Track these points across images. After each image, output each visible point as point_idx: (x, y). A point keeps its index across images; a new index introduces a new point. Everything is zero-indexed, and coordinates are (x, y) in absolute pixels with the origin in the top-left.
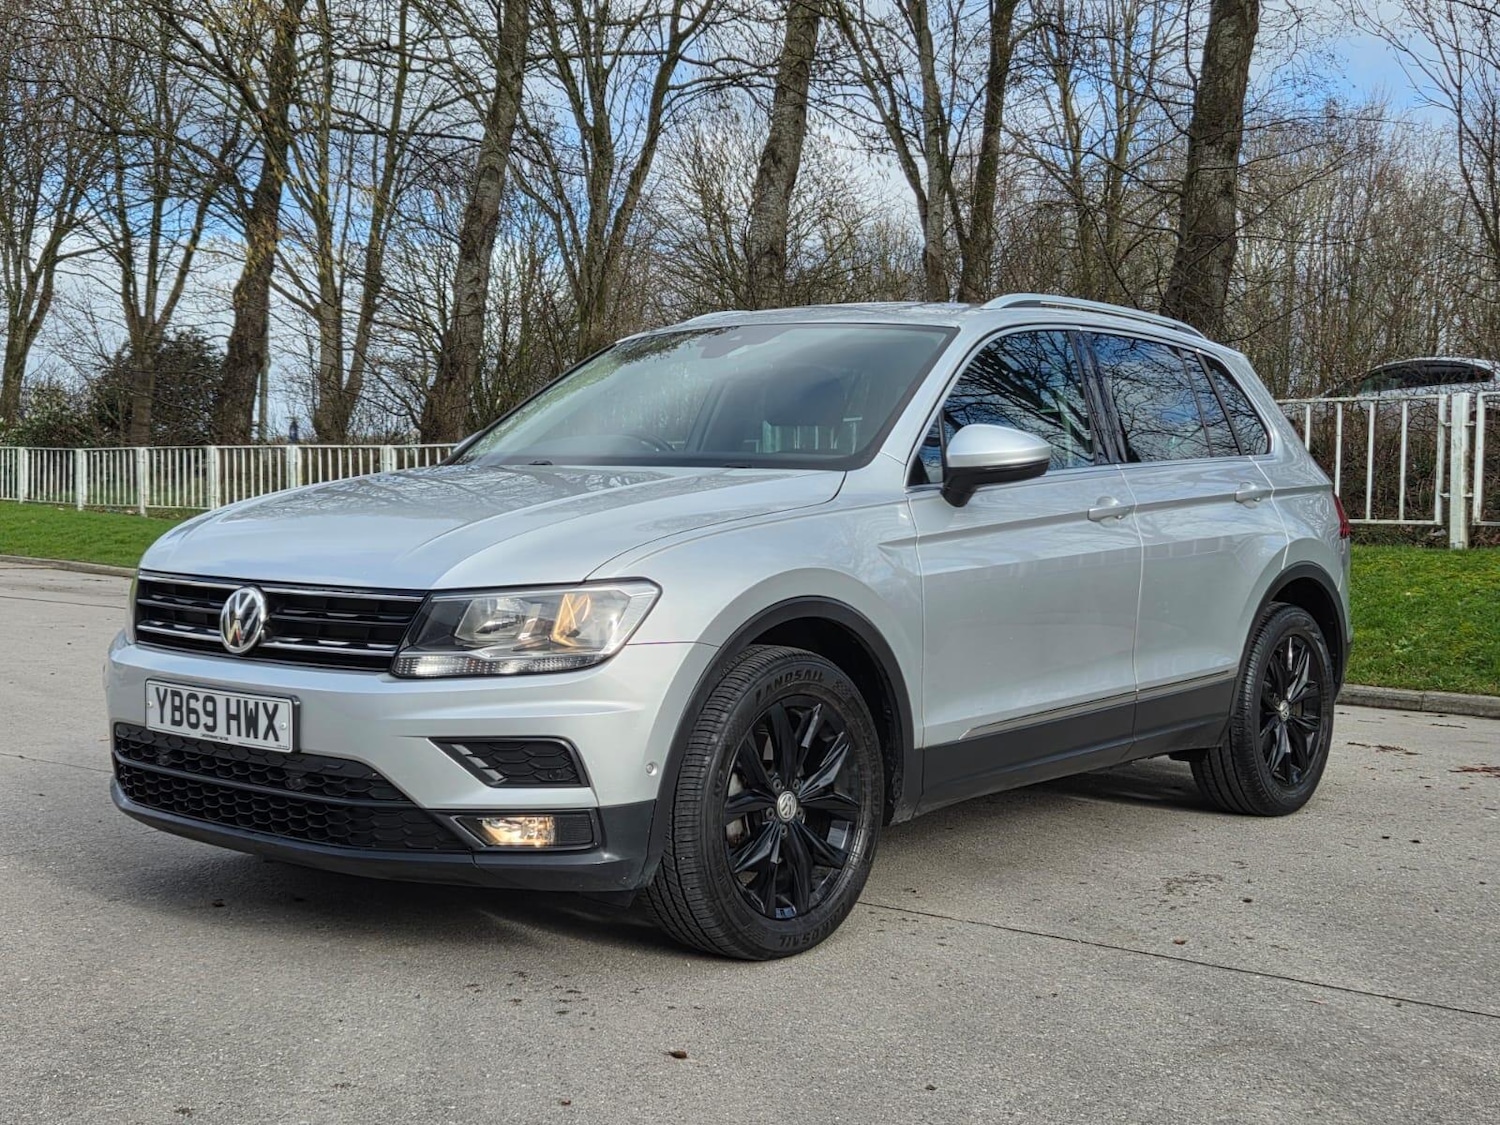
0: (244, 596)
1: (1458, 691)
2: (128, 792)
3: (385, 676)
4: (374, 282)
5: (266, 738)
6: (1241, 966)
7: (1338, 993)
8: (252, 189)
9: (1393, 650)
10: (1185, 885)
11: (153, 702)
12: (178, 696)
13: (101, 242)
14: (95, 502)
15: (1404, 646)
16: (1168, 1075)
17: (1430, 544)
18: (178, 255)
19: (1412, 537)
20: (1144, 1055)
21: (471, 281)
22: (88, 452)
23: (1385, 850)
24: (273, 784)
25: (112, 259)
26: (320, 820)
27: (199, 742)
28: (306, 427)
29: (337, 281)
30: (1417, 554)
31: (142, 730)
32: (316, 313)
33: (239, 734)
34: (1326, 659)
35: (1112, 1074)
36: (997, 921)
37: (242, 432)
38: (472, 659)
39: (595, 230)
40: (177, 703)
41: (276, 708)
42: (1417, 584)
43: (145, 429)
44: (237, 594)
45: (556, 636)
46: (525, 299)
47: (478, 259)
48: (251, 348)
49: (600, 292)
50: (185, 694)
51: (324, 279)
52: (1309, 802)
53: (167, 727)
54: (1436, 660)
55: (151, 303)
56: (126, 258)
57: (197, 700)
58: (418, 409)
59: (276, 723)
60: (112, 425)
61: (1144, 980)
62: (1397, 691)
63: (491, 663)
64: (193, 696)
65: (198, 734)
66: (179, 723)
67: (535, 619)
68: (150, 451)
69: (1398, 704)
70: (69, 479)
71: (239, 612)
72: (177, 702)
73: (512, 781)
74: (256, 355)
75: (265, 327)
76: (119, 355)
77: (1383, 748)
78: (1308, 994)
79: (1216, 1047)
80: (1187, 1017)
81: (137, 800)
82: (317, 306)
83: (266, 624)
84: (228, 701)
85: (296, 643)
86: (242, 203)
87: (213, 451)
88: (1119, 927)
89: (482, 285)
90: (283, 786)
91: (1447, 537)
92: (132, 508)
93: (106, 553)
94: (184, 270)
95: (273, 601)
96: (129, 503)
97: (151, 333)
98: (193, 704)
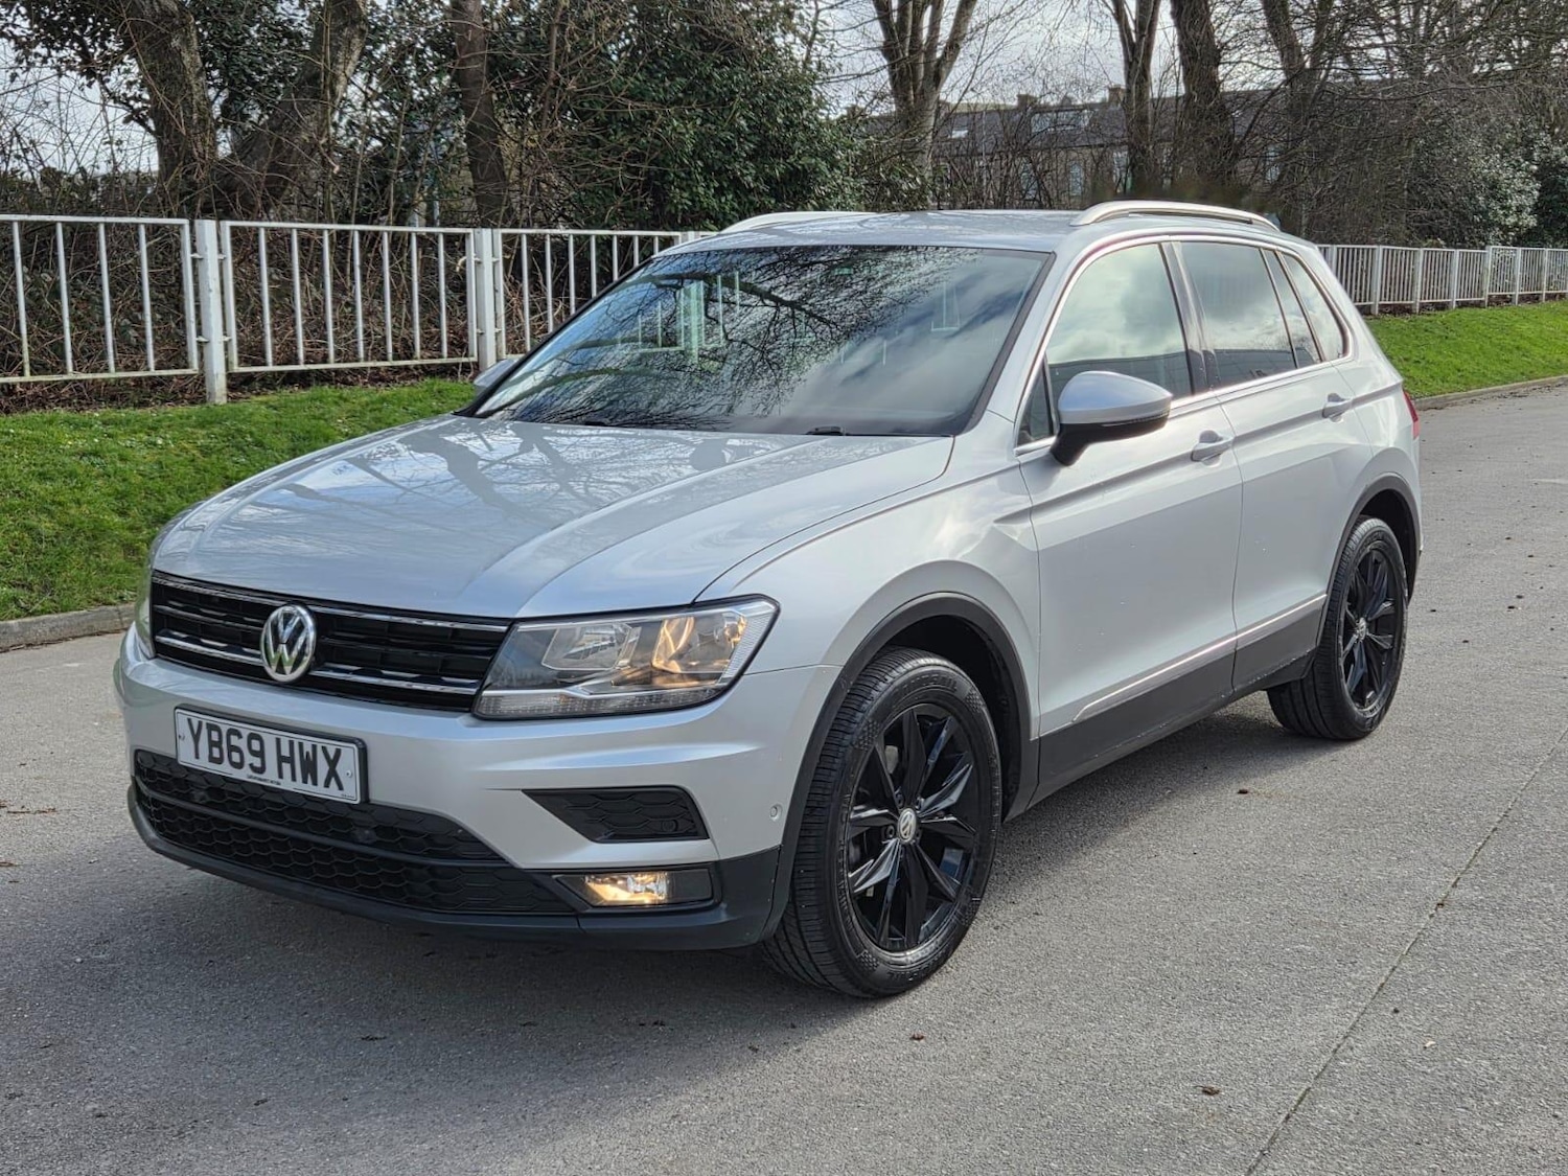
0: (288, 617)
3: (466, 718)
5: (327, 785)
24: (337, 836)
26: (397, 879)
27: (243, 782)
31: (172, 762)
33: (294, 779)
38: (566, 697)
40: (215, 736)
41: (338, 752)
44: (281, 612)
45: (658, 660)
50: (224, 729)
53: (203, 764)
57: (240, 736)
59: (338, 769)
63: (590, 702)
64: (235, 732)
65: (243, 774)
66: (219, 761)
71: (284, 635)
73: (618, 835)
84: (278, 740)
90: (347, 838)
95: (324, 623)
98: (234, 740)
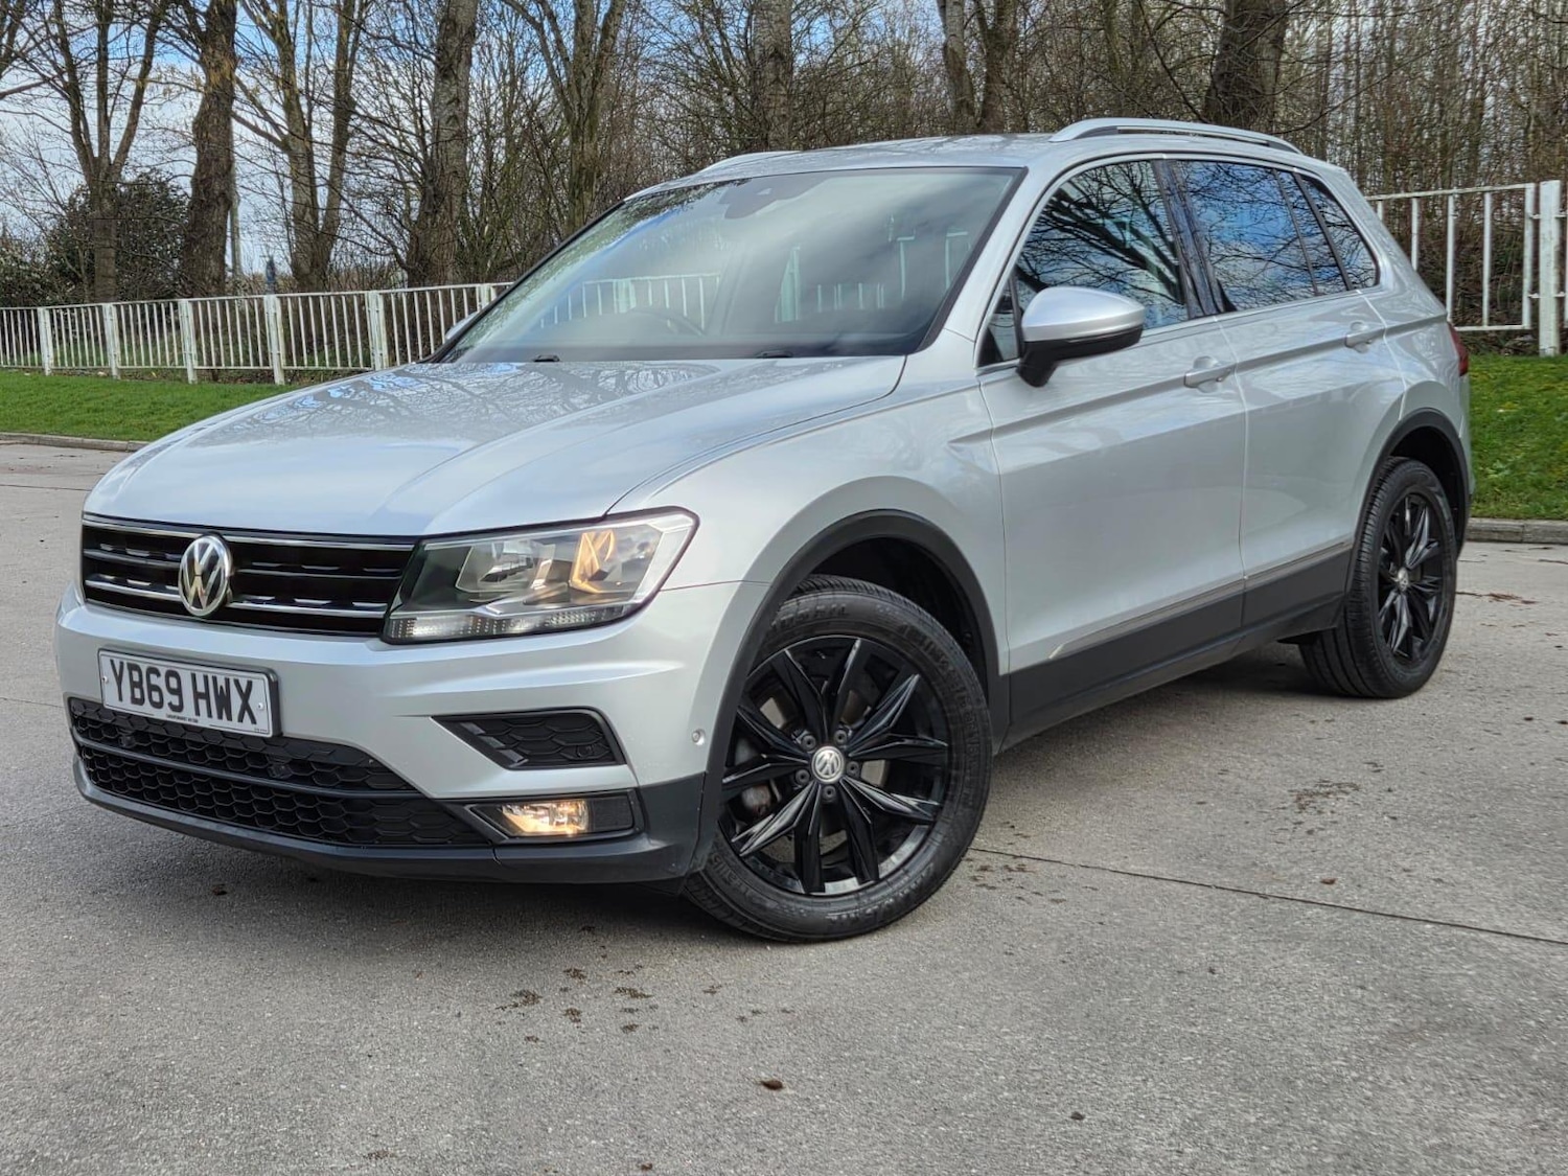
0: (204, 547)
1: (1561, 519)
2: (92, 776)
3: (376, 642)
4: (344, 108)
5: (241, 719)
6: (1407, 912)
7: (1525, 944)
8: (204, 9)
9: (1487, 474)
10: (1319, 799)
11: (108, 675)
12: (135, 666)
13: (43, 76)
14: (63, 364)
15: (1498, 471)
16: (1355, 1080)
17: (1517, 351)
18: (129, 89)
19: (1494, 343)
20: (1323, 1053)
21: (450, 102)
22: (51, 310)
23: (1532, 736)
24: (255, 772)
25: (58, 95)
26: (313, 814)
27: (165, 723)
28: (284, 268)
29: (305, 109)
30: (1505, 363)
31: (99, 707)
32: (285, 146)
33: (210, 715)
34: (1446, 514)
35: (1288, 1082)
36: (1113, 864)
37: (214, 279)
38: (476, 617)
39: (582, 40)
40: (136, 676)
41: (250, 684)
42: (1510, 399)
43: (111, 282)
44: (196, 545)
45: (576, 580)
46: (508, 114)
47: (456, 77)
48: (217, 187)
49: (592, 108)
50: (144, 669)
51: (290, 107)
52: (1434, 676)
53: (127, 706)
54: (1537, 484)
55: (104, 142)
56: (73, 93)
57: (158, 675)
58: (402, 246)
59: (252, 702)
60: (76, 280)
61: (1297, 938)
62: (1495, 522)
63: (500, 622)
64: (153, 671)
65: (162, 714)
66: (141, 702)
67: (550, 561)
68: (118, 307)
69: (1496, 536)
70: (33, 341)
71: (200, 566)
72: (136, 678)
73: (535, 761)
74: (223, 194)
75: (230, 163)
76: (72, 201)
77: (1497, 597)
78: (1490, 946)
79: (1401, 1035)
80: (1359, 991)
81: (100, 785)
82: (285, 138)
83: (231, 579)
84: (194, 677)
85: (268, 602)
86: (194, 27)
87: (185, 304)
88: (1255, 864)
89: (462, 106)
90: (265, 774)
91: (1536, 342)
92: (102, 370)
93: (78, 423)
94: (138, 103)
95: (239, 553)
96: (99, 364)
97: (107, 176)
98: (154, 680)
